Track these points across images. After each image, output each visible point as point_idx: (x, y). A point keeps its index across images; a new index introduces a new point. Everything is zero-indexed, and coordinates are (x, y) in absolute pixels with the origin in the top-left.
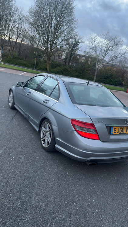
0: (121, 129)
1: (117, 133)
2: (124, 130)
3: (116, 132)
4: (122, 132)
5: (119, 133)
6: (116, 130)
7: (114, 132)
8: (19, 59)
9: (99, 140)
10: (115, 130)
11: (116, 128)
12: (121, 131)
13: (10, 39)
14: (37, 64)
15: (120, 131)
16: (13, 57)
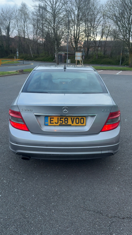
0: (61, 119)
1: (55, 124)
2: (67, 121)
3: (53, 123)
4: (64, 124)
5: (59, 124)
6: (53, 121)
7: (51, 123)
8: (104, 57)
9: (29, 131)
10: (51, 121)
11: (53, 118)
12: (61, 122)
13: (95, 40)
14: (123, 60)
15: (59, 122)
16: (98, 57)
